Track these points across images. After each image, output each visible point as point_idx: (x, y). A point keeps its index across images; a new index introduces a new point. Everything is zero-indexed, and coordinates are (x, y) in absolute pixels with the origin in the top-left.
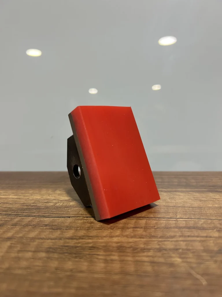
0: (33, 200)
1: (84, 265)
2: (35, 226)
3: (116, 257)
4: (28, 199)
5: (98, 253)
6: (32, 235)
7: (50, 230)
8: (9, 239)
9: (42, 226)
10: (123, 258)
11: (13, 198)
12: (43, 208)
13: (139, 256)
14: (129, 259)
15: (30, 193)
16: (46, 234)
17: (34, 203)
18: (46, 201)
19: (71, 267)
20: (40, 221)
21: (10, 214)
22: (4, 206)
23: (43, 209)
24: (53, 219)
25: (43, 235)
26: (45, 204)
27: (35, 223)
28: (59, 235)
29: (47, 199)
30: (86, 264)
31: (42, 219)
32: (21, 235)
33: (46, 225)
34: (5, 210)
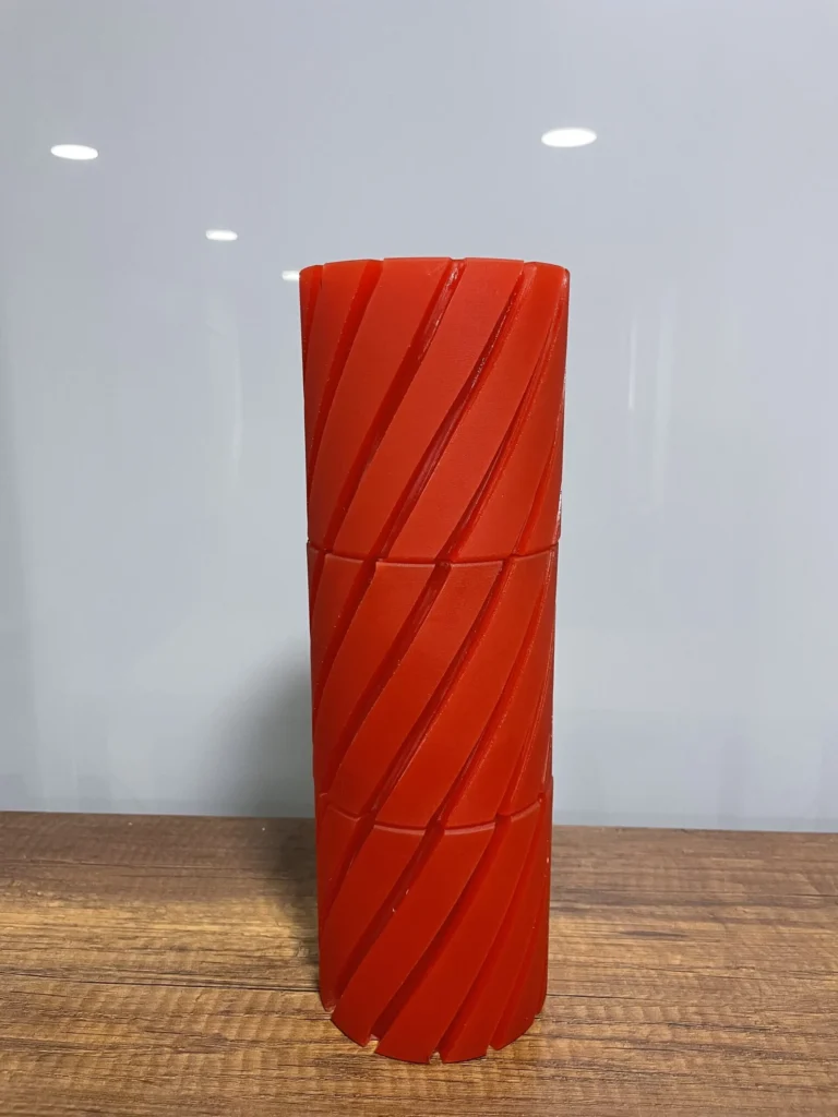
0: (251, 938)
1: (368, 1087)
2: (283, 1013)
3: (405, 1074)
4: (242, 934)
5: (383, 1067)
6: (285, 1033)
7: (309, 1022)
8: (255, 1042)
9: (293, 1014)
10: (413, 1073)
11: (214, 933)
12: (279, 963)
13: (433, 1071)
14: (422, 1075)
15: (238, 914)
16: (304, 1031)
17: (258, 950)
18: (277, 942)
19: (353, 1091)
20: (286, 999)
21: (229, 983)
22: (209, 960)
23: (280, 967)
24: (306, 997)
25: (301, 1036)
26: (278, 951)
27: (278, 1007)
28: (324, 1032)
29: (278, 937)
30: (369, 1084)
31: (288, 995)
32: (268, 1035)
33: (299, 1011)
34: (216, 972)
